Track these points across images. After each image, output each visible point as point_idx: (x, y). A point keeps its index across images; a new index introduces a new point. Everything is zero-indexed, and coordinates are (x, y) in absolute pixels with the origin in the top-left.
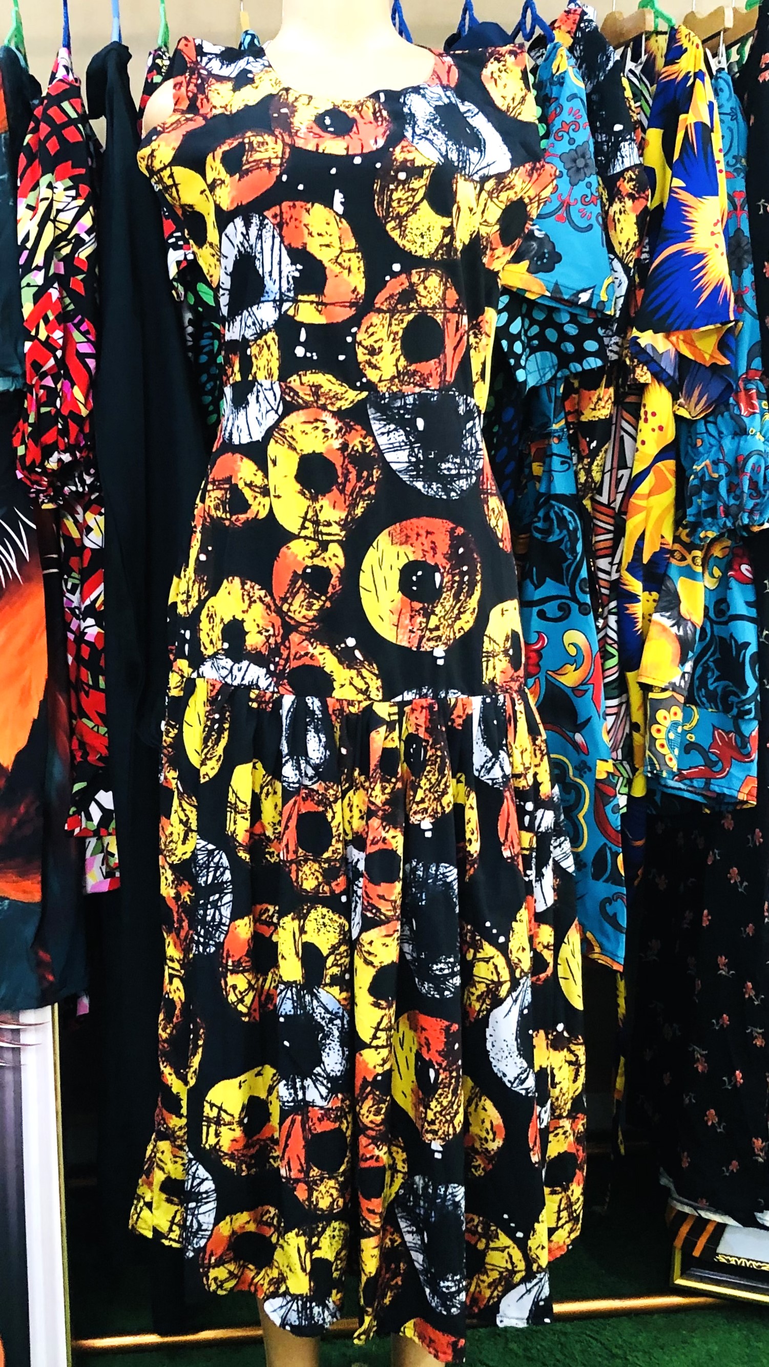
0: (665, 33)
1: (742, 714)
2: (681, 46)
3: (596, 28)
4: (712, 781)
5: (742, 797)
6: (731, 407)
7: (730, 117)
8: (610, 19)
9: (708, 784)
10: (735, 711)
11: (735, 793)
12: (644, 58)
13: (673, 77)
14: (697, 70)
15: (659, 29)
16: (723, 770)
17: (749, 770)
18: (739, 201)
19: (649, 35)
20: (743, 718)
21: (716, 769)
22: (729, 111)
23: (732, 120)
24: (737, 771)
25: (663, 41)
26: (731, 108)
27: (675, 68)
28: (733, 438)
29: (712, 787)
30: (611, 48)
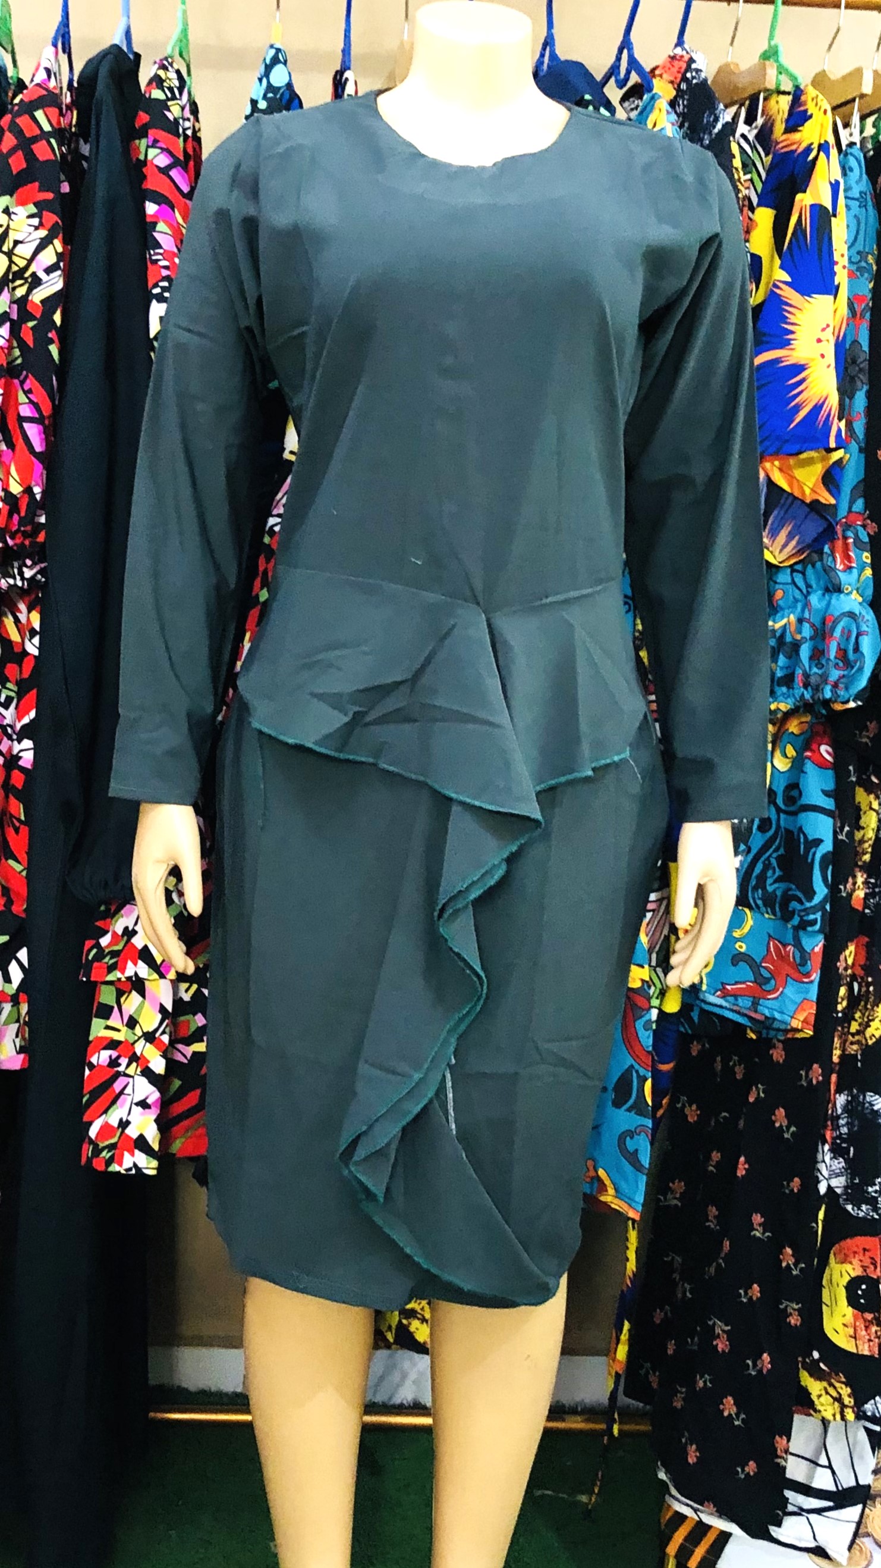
0: (789, 93)
1: (804, 925)
2: (806, 111)
3: (705, 80)
4: (761, 1001)
5: (795, 1024)
6: (825, 556)
7: (858, 203)
8: (724, 71)
9: (755, 1004)
10: (796, 921)
11: (787, 1019)
12: (760, 121)
13: (794, 147)
14: (822, 142)
15: (782, 88)
16: (775, 990)
17: (807, 992)
18: (859, 308)
19: (769, 94)
20: (804, 929)
21: (768, 987)
22: (857, 195)
23: (860, 207)
24: (791, 992)
25: (785, 102)
26: (861, 193)
27: (796, 136)
28: (824, 595)
29: (760, 1008)
30: (721, 106)
